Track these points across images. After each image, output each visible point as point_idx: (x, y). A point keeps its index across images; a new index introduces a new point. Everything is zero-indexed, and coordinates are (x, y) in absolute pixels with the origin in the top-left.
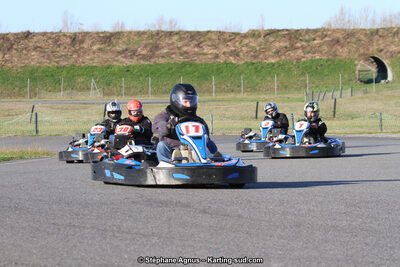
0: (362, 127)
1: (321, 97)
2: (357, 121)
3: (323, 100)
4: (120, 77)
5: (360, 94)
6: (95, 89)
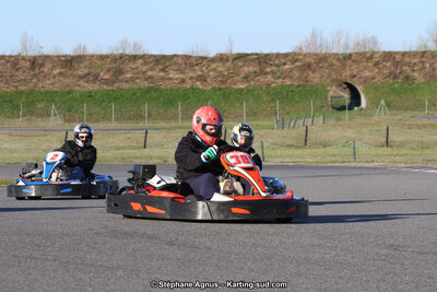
0: (334, 156)
1: (292, 125)
2: (330, 150)
3: (294, 127)
4: (82, 103)
5: (332, 122)
6: (55, 115)
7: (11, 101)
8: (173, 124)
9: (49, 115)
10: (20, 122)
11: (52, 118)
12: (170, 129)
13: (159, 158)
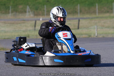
4: (44, 5)
6: (29, 12)
7: (5, 5)
8: (94, 16)
9: (25, 12)
10: (10, 16)
11: (27, 14)
12: (92, 18)
13: (86, 34)
